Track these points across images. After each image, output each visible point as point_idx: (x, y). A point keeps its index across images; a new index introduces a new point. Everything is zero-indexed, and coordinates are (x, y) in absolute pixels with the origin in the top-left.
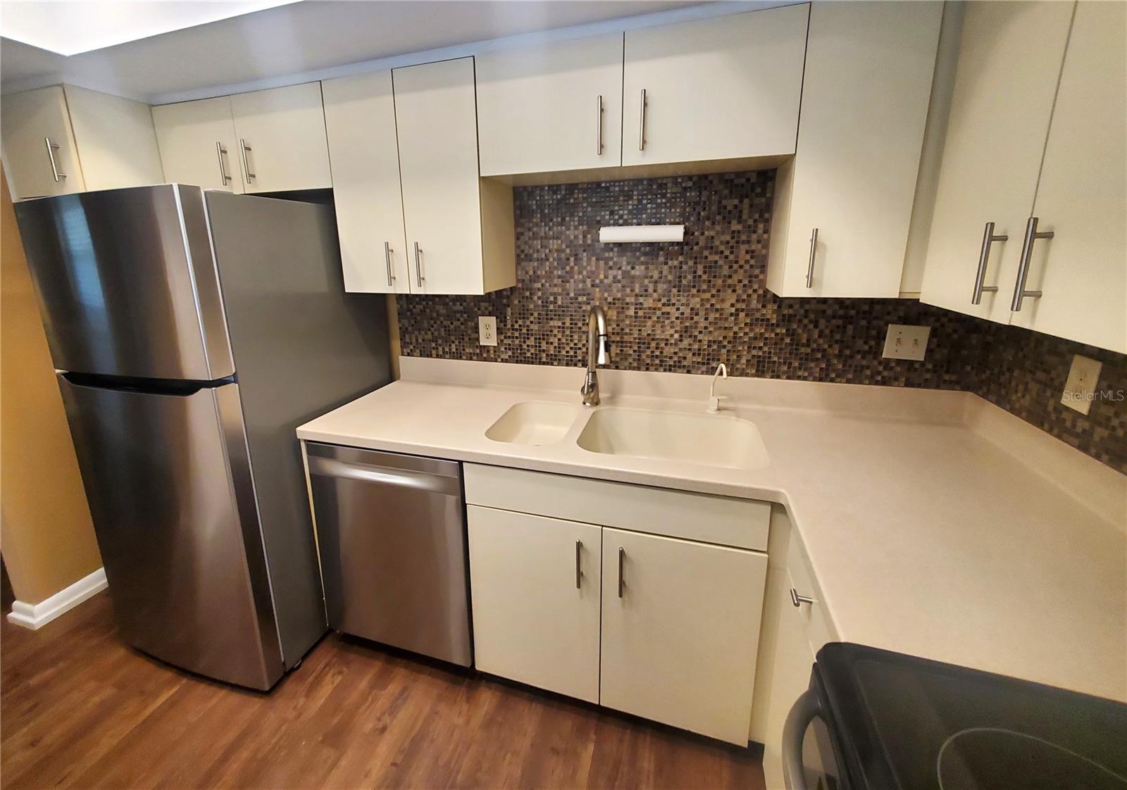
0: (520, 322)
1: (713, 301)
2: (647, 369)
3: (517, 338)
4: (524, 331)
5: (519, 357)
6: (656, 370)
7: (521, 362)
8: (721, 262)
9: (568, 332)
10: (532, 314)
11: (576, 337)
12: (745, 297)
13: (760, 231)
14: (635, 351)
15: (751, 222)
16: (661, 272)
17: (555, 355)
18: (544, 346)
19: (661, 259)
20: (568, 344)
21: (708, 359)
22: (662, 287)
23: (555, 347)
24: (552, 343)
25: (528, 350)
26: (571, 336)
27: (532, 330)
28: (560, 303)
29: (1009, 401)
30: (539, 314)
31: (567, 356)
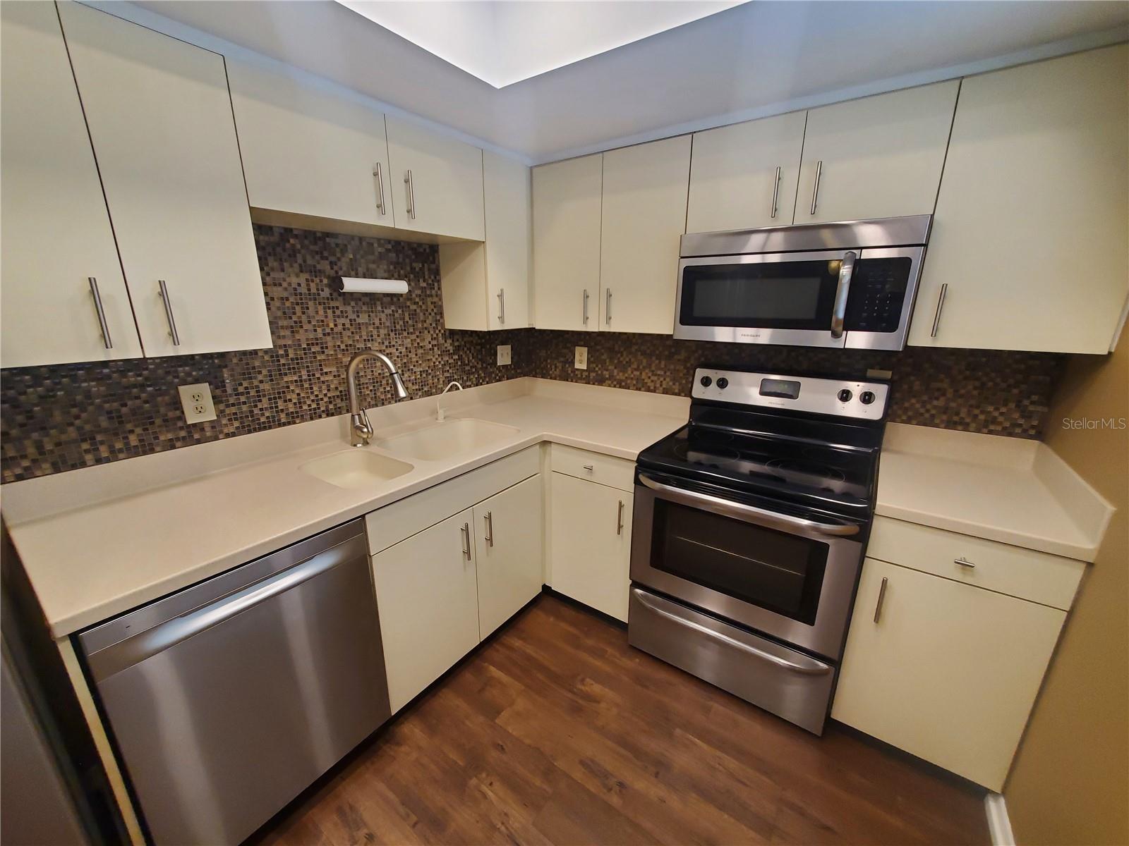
0: (245, 384)
1: (418, 340)
2: (383, 404)
3: (244, 403)
4: (253, 393)
5: (251, 425)
6: (390, 403)
7: (255, 430)
8: (418, 311)
9: (306, 385)
10: (260, 372)
11: (315, 388)
12: (435, 336)
13: (436, 288)
14: (371, 391)
15: (430, 282)
16: (380, 320)
17: (297, 412)
18: (281, 405)
19: (379, 308)
20: (308, 397)
21: (422, 386)
22: (383, 332)
23: (295, 404)
24: (290, 400)
25: (263, 415)
26: (311, 388)
27: (264, 390)
28: (291, 356)
29: (549, 375)
30: (269, 371)
31: (310, 410)
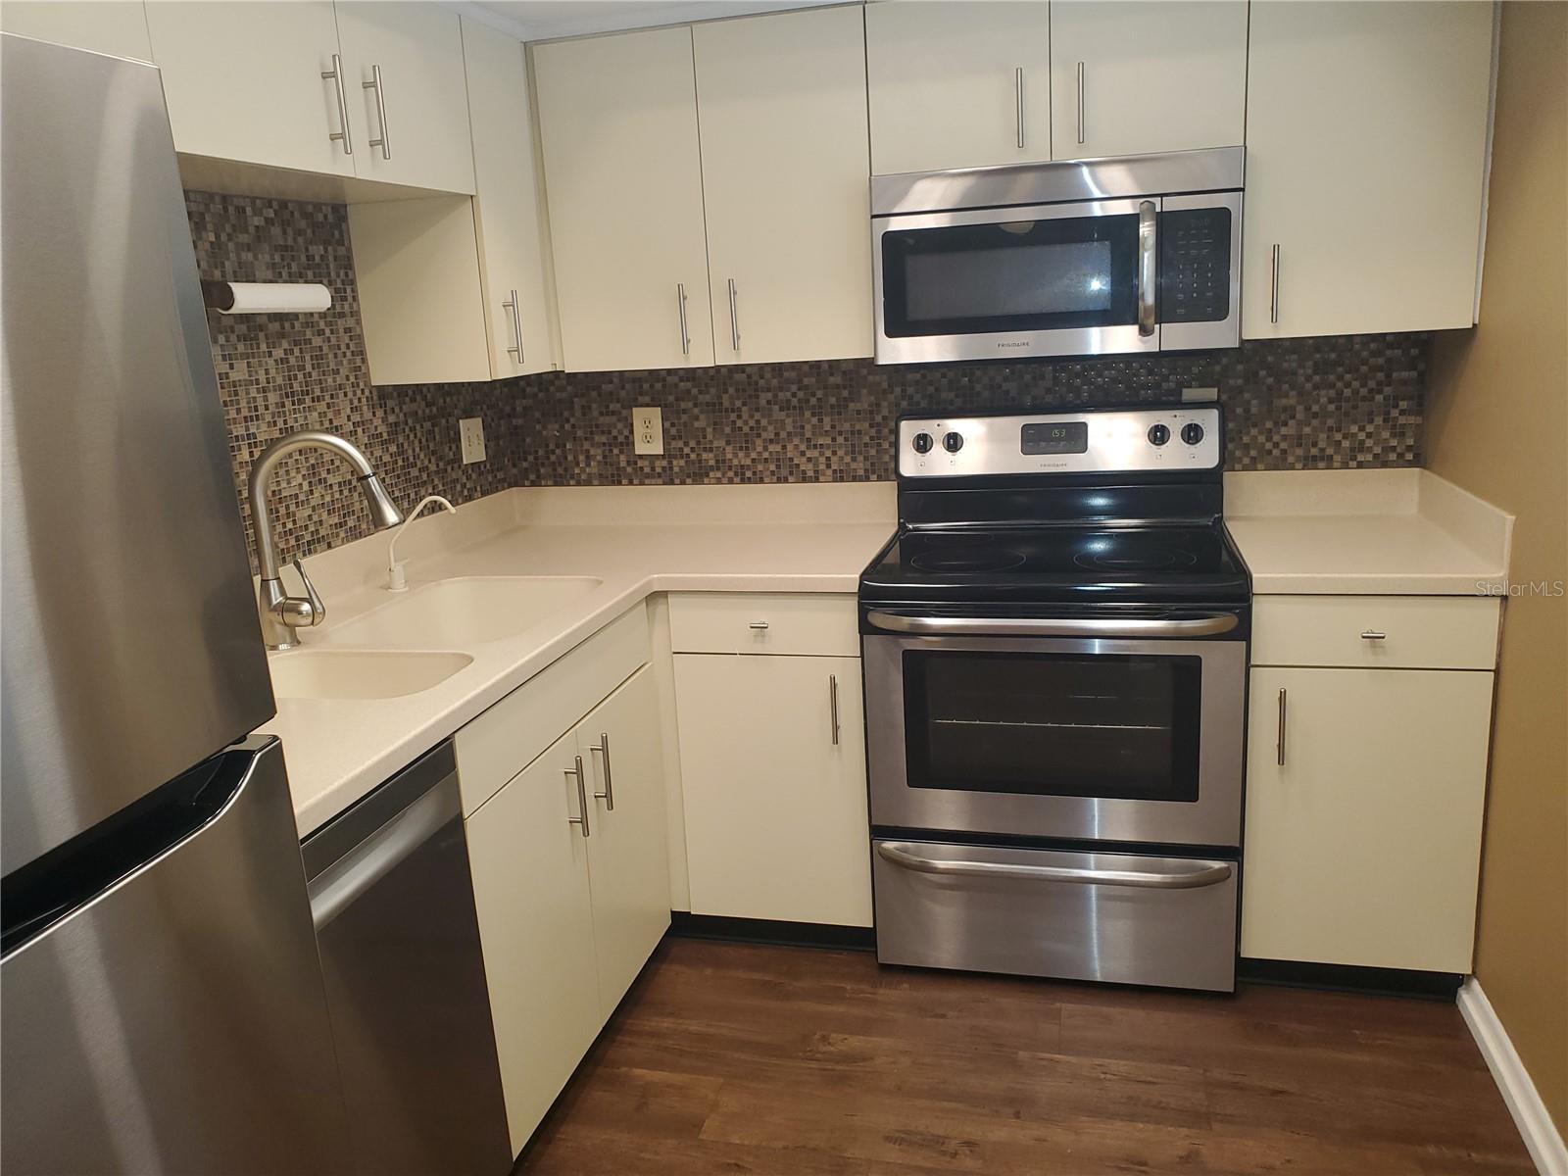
8: (325, 349)
12: (356, 403)
13: (350, 299)
15: (339, 285)
16: (267, 372)
19: (264, 347)
21: (344, 515)
22: (273, 398)
